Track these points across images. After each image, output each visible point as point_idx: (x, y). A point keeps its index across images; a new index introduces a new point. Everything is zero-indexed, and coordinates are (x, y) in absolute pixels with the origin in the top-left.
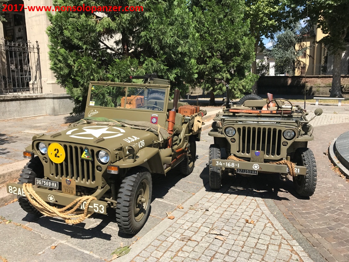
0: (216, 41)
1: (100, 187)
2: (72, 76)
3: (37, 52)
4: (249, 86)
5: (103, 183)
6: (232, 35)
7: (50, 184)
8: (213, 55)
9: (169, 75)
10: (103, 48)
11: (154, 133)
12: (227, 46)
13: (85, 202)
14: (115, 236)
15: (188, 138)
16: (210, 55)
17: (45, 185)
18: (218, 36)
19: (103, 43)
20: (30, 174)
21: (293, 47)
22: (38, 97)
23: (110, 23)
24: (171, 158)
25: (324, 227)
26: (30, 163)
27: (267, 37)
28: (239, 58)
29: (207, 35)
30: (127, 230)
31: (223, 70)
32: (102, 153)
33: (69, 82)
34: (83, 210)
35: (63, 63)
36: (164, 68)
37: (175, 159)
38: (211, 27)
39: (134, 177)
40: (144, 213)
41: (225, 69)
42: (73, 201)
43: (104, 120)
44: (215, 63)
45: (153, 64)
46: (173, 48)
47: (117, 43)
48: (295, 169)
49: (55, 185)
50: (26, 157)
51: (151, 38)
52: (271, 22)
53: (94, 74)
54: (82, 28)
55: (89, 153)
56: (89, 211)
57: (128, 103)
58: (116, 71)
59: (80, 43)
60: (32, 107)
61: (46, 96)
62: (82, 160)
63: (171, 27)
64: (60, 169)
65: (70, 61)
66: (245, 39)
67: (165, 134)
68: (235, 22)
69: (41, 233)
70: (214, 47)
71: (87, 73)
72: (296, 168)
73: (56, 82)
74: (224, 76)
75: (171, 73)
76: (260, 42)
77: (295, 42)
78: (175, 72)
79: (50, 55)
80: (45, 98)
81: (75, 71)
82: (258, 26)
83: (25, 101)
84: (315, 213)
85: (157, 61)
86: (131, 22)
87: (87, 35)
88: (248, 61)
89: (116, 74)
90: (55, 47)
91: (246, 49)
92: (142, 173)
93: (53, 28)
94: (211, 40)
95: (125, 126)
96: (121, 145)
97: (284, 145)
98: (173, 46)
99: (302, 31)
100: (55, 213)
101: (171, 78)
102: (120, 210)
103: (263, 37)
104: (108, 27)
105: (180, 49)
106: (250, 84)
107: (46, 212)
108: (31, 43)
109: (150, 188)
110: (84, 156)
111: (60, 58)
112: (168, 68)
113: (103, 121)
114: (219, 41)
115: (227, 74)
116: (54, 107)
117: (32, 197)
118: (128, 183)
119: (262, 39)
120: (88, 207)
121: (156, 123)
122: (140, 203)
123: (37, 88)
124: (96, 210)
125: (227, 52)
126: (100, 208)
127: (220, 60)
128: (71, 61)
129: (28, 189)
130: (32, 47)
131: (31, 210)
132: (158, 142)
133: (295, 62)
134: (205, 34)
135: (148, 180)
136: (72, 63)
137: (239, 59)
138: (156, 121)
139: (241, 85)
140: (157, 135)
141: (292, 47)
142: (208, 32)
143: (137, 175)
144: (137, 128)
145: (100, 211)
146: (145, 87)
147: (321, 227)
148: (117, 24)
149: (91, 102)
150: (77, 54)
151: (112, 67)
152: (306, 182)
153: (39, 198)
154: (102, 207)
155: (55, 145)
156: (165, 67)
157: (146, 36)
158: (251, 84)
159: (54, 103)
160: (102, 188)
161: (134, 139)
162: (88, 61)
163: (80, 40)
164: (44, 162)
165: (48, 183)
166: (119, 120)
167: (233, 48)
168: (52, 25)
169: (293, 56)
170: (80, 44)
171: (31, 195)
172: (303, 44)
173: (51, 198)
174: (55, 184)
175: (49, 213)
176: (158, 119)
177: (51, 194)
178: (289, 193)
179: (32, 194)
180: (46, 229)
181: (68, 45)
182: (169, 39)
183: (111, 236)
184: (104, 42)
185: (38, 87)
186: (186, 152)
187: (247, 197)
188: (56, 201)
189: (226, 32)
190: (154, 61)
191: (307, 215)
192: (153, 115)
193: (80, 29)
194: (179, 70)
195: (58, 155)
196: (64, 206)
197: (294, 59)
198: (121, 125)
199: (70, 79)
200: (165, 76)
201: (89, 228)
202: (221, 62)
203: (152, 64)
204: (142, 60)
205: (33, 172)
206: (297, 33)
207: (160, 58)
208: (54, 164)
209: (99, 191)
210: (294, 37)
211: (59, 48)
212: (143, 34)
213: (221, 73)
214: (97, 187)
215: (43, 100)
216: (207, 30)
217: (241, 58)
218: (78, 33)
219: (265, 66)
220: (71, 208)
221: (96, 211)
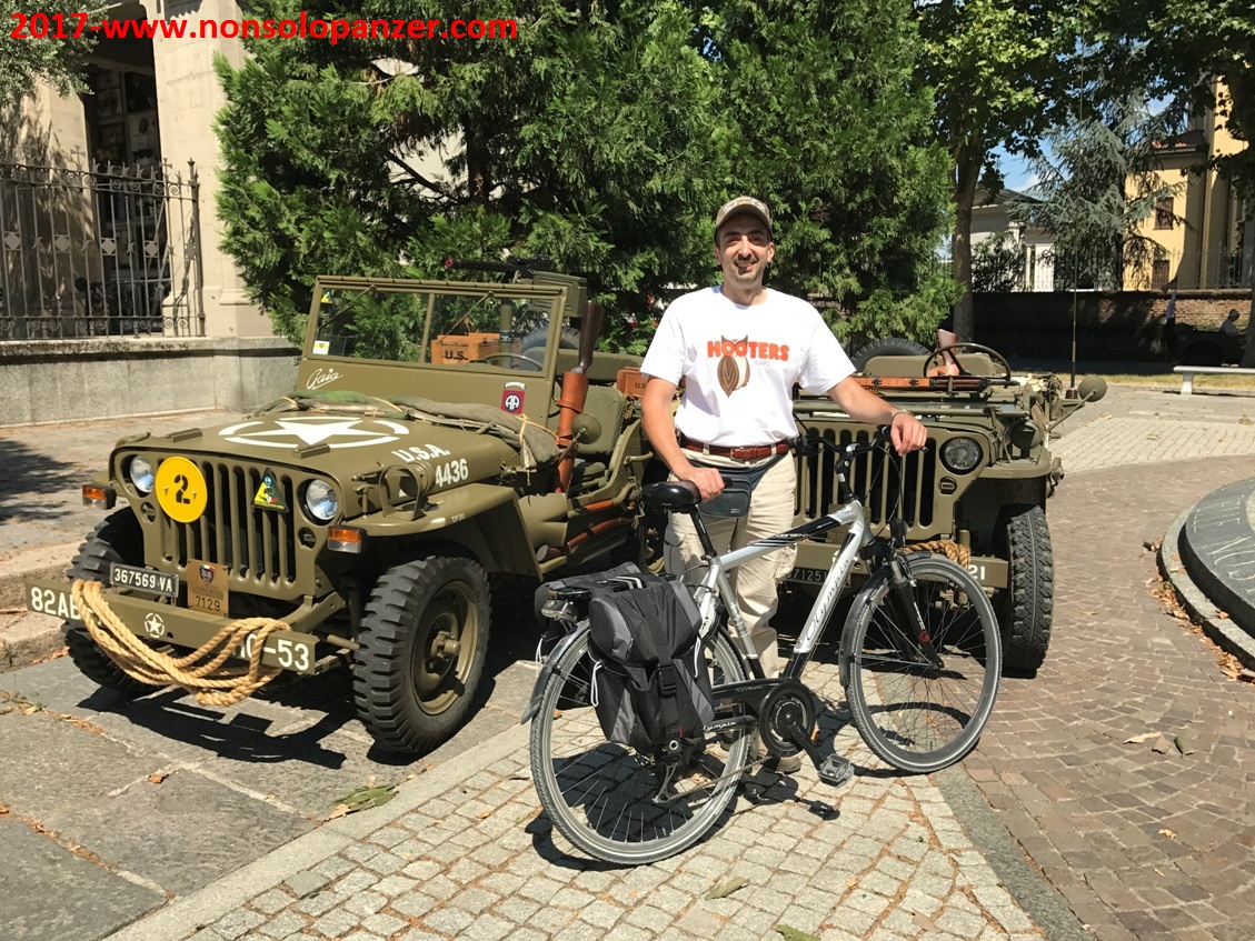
0: (808, 163)
1: (309, 598)
2: (291, 272)
3: (191, 197)
4: (926, 322)
5: (319, 585)
6: (867, 142)
7: (153, 582)
8: (797, 210)
9: (620, 273)
10: (403, 182)
11: (508, 440)
12: (851, 179)
13: (252, 636)
14: (356, 757)
15: (640, 470)
16: (785, 210)
17: (138, 584)
18: (816, 142)
19: (402, 165)
20: (103, 558)
21: (1117, 188)
22: (190, 348)
23: (417, 95)
24: (566, 525)
25: (1050, 755)
26: (107, 524)
27: (1012, 147)
28: (893, 223)
29: (777, 139)
30: (388, 734)
31: (835, 263)
32: (317, 490)
33: (282, 294)
34: (246, 663)
35: (262, 230)
36: (598, 247)
37: (584, 535)
38: (792, 113)
39: (416, 567)
40: (456, 692)
41: (842, 258)
42: (216, 634)
43: (350, 399)
44: (802, 239)
45: (562, 233)
46: (631, 180)
47: (454, 166)
48: (970, 567)
49: (169, 586)
50: (91, 502)
51: (555, 144)
52: (1020, 97)
53: (362, 265)
54: (327, 112)
55: (276, 487)
56: (266, 666)
57: (455, 355)
58: (435, 254)
59: (320, 164)
60: (167, 382)
61: (215, 347)
62: (258, 511)
63: (625, 109)
64: (193, 541)
65: (287, 225)
66: (918, 155)
67: (544, 445)
68: (881, 96)
69: (129, 741)
70: (800, 183)
71: (341, 262)
72: (972, 563)
73: (244, 296)
74: (839, 286)
75: (627, 265)
76: (983, 170)
77: (1124, 168)
78: (641, 260)
79: (221, 204)
80: (211, 353)
81: (301, 256)
82: (975, 110)
83: (145, 361)
84: (1035, 715)
85: (576, 224)
86: (488, 90)
87: (342, 134)
88: (929, 234)
89: (434, 267)
90: (238, 178)
91: (919, 188)
92: (448, 561)
93: (235, 115)
94: (789, 157)
95: (414, 419)
96: (380, 465)
97: (943, 492)
98: (634, 172)
99: (1149, 129)
100: (164, 672)
101: (624, 282)
102: (364, 668)
103: (999, 149)
104: (409, 109)
105: (655, 184)
106: (932, 314)
107: (140, 669)
108: (170, 166)
109: (480, 614)
110: (263, 497)
111: (254, 212)
112: (612, 246)
113: (349, 403)
114: (820, 161)
115: (848, 276)
116: (241, 381)
117: (99, 623)
118: (397, 585)
119: (993, 156)
120: (262, 652)
121: (517, 411)
122: (439, 654)
123: (188, 320)
124: (286, 660)
125: (849, 200)
126: (296, 656)
127: (821, 228)
128: (289, 221)
129: (86, 596)
130: (176, 181)
131: (103, 672)
132: (519, 469)
133: (1125, 242)
134: (769, 136)
135: (472, 588)
136: (292, 229)
137: (892, 226)
138: (517, 404)
139: (898, 317)
140: (518, 449)
141: (1113, 186)
142: (780, 129)
143: (428, 561)
144: (450, 423)
145: (297, 663)
146: (486, 295)
147: (1038, 756)
148: (441, 99)
149: (317, 343)
150: (311, 201)
151: (422, 242)
152: (1017, 614)
153: (118, 623)
154: (302, 651)
155: (177, 465)
156: (600, 245)
157: (537, 137)
158: (937, 313)
159: (241, 367)
160: (315, 600)
161: (430, 452)
162: (344, 222)
163: (320, 151)
164: (143, 520)
165: (148, 579)
166: (398, 400)
167: (869, 186)
168: (232, 103)
169: (1116, 221)
170: (321, 167)
171: (95, 616)
172: (1156, 175)
173: (155, 626)
174: (169, 581)
175: (149, 674)
176: (526, 396)
177: (155, 613)
178: (971, 658)
179: (98, 613)
180: (146, 730)
181: (282, 170)
182: (614, 150)
183: (345, 758)
184: (407, 161)
185: (192, 314)
186: (632, 514)
187: (825, 666)
188: (170, 635)
189: (844, 129)
190: (563, 224)
191: (1006, 722)
192: (511, 384)
193: (318, 115)
194: (657, 255)
195: (185, 495)
196: (192, 650)
197: (1119, 232)
198: (402, 416)
199: (285, 282)
200: (606, 276)
201: (279, 734)
202: (825, 234)
203: (558, 235)
204: (524, 219)
205: (112, 551)
206: (1133, 135)
207: (584, 214)
208: (173, 524)
209: (305, 610)
210: (1121, 153)
211: (252, 178)
212: (527, 131)
213: (825, 274)
214: (301, 599)
215: (206, 359)
216: (778, 123)
217: (901, 223)
218: (313, 131)
219: (1013, 255)
220: (212, 655)
221: (287, 665)
